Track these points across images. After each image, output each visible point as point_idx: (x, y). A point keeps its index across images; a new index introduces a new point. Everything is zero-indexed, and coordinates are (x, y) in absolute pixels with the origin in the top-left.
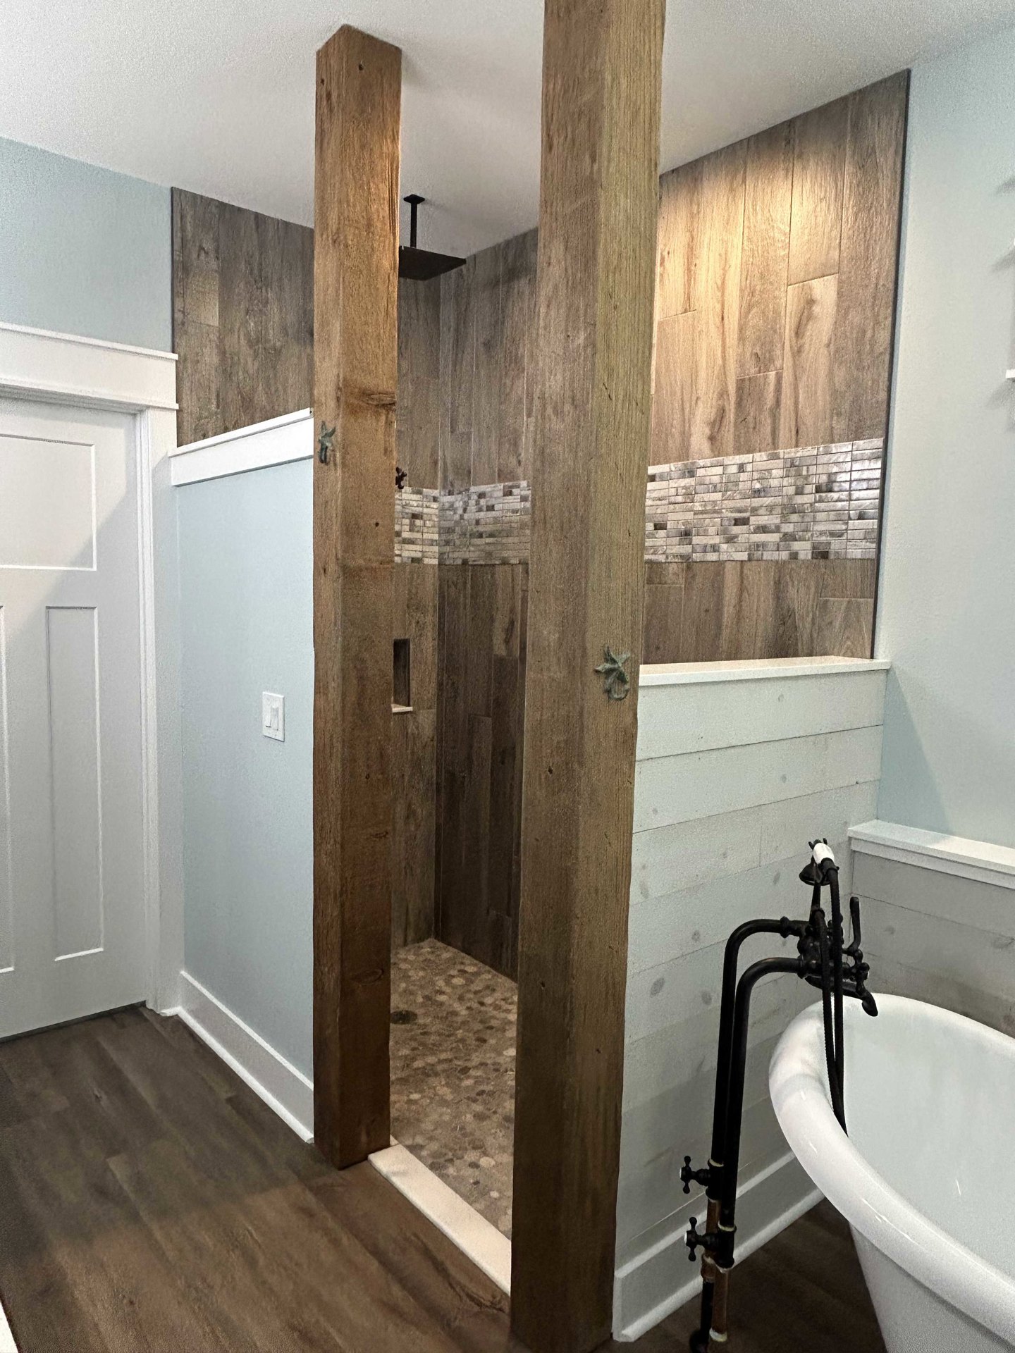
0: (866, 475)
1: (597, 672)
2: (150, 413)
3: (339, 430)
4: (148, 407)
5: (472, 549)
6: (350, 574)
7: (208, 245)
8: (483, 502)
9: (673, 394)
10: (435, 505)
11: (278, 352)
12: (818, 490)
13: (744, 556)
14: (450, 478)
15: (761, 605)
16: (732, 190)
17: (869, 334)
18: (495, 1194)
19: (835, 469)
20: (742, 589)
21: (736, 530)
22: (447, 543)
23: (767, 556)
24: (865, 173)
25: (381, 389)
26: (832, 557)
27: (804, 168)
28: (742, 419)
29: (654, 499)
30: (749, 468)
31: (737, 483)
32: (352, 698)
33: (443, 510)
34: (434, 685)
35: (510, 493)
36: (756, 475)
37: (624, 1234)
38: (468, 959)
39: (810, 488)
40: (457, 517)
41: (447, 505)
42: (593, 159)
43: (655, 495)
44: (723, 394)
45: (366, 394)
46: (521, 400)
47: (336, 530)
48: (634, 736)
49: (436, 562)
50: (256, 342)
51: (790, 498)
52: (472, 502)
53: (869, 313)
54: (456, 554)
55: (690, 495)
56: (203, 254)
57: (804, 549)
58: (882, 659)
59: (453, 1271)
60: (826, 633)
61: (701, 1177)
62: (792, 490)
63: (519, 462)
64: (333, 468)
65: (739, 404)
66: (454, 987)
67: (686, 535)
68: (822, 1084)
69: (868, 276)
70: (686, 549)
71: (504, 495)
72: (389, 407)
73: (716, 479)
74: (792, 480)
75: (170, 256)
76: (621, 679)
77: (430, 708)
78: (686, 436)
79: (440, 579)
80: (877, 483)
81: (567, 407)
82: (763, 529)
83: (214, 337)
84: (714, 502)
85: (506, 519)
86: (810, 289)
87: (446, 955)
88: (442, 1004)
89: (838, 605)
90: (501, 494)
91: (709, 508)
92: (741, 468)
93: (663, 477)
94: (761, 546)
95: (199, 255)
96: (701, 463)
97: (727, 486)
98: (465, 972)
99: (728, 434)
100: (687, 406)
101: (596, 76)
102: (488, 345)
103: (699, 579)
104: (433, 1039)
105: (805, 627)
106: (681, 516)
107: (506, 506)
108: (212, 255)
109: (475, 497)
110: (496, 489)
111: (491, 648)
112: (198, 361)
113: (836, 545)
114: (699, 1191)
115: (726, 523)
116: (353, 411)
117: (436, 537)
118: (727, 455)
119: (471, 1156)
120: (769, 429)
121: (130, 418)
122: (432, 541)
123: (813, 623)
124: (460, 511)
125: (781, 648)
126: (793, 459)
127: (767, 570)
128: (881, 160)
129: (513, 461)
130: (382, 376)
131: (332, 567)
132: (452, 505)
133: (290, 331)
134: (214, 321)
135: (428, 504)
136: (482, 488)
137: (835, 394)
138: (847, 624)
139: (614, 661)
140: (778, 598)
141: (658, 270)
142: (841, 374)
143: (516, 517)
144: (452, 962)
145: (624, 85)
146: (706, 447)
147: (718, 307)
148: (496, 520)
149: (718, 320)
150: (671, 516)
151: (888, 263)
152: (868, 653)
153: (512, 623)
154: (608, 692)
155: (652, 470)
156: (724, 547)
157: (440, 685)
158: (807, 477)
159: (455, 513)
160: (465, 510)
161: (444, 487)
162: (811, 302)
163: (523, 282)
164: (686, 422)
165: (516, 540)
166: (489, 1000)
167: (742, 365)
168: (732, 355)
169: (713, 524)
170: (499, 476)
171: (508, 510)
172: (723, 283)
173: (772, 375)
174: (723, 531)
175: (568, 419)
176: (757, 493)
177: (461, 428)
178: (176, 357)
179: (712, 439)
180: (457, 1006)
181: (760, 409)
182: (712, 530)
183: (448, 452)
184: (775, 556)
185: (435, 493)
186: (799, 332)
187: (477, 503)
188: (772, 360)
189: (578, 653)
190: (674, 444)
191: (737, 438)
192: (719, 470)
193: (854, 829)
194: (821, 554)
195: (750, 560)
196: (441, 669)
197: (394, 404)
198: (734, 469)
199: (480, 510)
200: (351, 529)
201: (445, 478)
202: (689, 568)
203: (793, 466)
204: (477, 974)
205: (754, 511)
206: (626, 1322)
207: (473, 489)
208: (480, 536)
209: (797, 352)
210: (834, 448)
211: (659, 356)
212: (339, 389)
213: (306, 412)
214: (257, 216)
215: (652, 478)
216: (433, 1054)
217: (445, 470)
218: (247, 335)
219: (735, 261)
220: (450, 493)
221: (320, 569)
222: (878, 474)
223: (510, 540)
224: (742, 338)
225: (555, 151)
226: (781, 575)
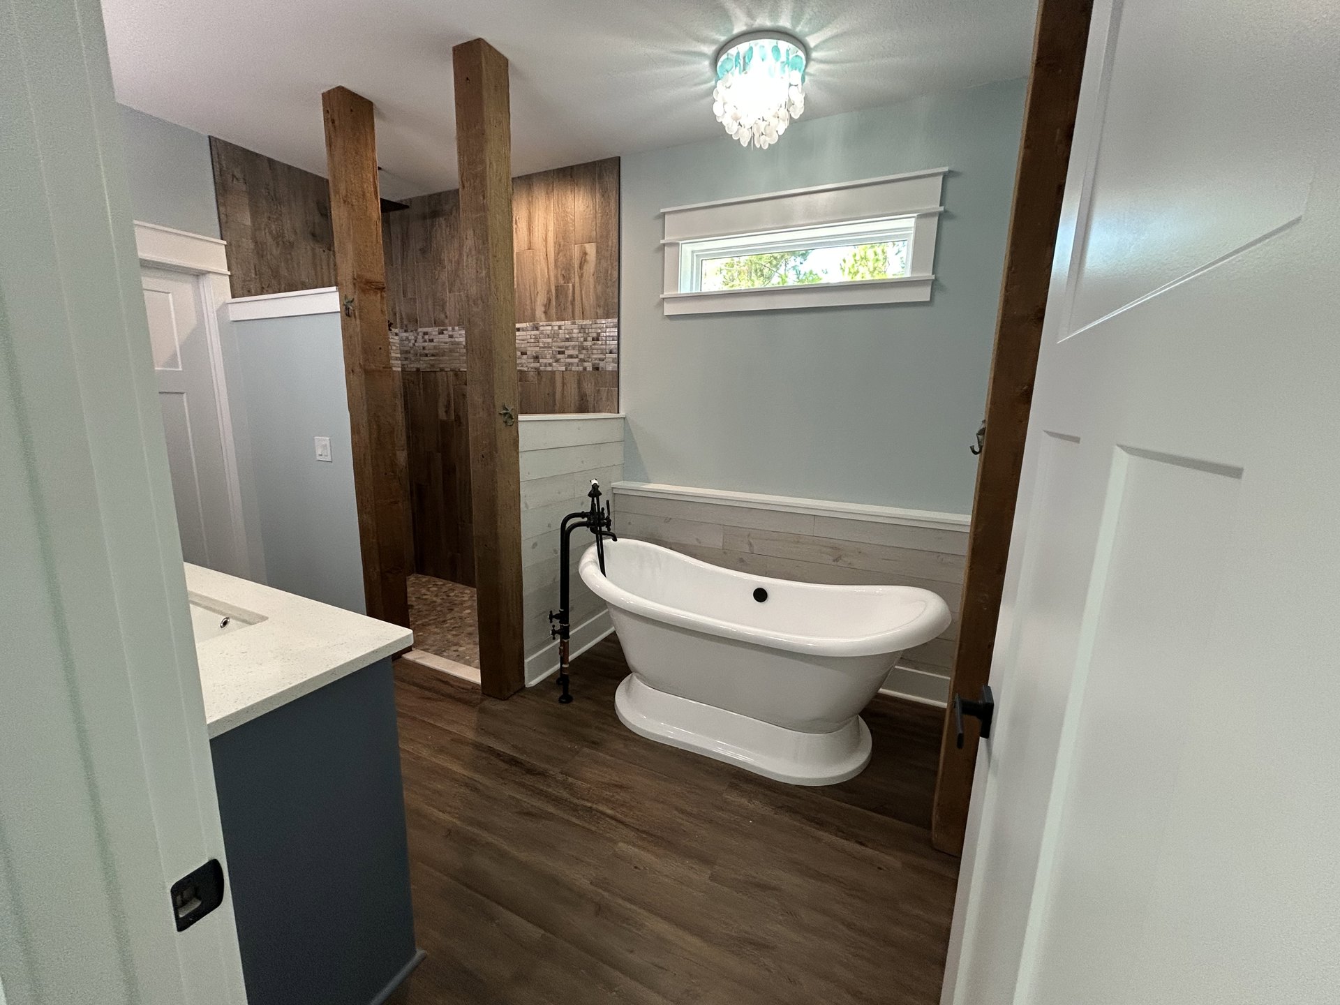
0: (612, 334)
1: (501, 414)
2: (211, 276)
3: (356, 299)
4: (209, 272)
5: (422, 362)
6: (368, 372)
7: (238, 175)
8: (426, 337)
9: (525, 289)
10: (396, 338)
11: (292, 245)
12: (593, 340)
13: (564, 369)
14: (405, 323)
15: (572, 389)
16: (547, 193)
17: (609, 272)
18: (468, 658)
19: (599, 331)
20: (564, 384)
21: (559, 356)
22: (406, 359)
23: (573, 369)
24: (605, 200)
25: (377, 280)
26: (600, 369)
27: (579, 190)
28: (558, 304)
29: (520, 340)
30: (563, 328)
31: (558, 334)
32: (375, 436)
33: (401, 340)
34: (404, 438)
35: (443, 333)
36: (566, 331)
37: (528, 644)
38: (437, 579)
39: (590, 339)
40: (411, 345)
41: (404, 338)
42: (484, 198)
43: (520, 338)
44: (549, 291)
45: (368, 282)
46: (445, 283)
47: (358, 350)
48: (518, 441)
49: (400, 369)
50: (278, 237)
51: (582, 343)
52: (420, 337)
53: (609, 263)
54: (412, 366)
55: (537, 339)
56: (235, 179)
57: (589, 366)
58: (622, 413)
59: (452, 682)
60: (599, 403)
61: (557, 617)
62: (582, 339)
63: (446, 317)
64: (353, 319)
65: (557, 297)
66: (432, 592)
67: (536, 358)
68: (596, 563)
69: (608, 246)
70: (538, 365)
71: (439, 334)
72: (382, 289)
73: (549, 332)
74: (582, 335)
75: (213, 180)
76: (511, 417)
77: (403, 450)
78: (533, 310)
79: (404, 379)
80: (616, 338)
81: (480, 302)
82: (571, 356)
83: (249, 232)
84: (548, 343)
85: (441, 347)
86: (585, 247)
87: (424, 580)
88: (426, 599)
89: (604, 390)
90: (437, 333)
91: (546, 345)
92: (560, 327)
93: (523, 330)
94: (570, 364)
95: (233, 181)
96: (541, 324)
97: (554, 335)
98: (437, 585)
99: (553, 311)
100: (533, 296)
101: (482, 162)
102: (423, 251)
103: (544, 380)
104: (425, 613)
105: (591, 399)
106: (532, 349)
107: (441, 340)
108: (242, 181)
109: (421, 334)
110: (434, 331)
111: (437, 415)
112: (239, 246)
113: (602, 364)
114: (558, 637)
115: (554, 352)
116: (364, 291)
117: (399, 355)
118: (552, 321)
119: (455, 648)
120: (571, 310)
121: (194, 278)
122: (397, 358)
123: (594, 400)
124: (413, 341)
125: (582, 409)
126: (581, 325)
127: (574, 375)
128: (610, 194)
129: (443, 316)
130: (377, 273)
131: (357, 369)
132: (407, 338)
133: (298, 231)
134: (248, 222)
136: (425, 330)
137: (598, 298)
138: (608, 399)
139: (507, 410)
140: (579, 388)
141: (515, 226)
142: (599, 288)
143: (447, 346)
144: (429, 582)
145: (495, 167)
146: (543, 316)
147: (544, 250)
148: (435, 347)
149: (545, 256)
150: (529, 349)
151: (616, 241)
152: (617, 411)
153: (449, 402)
154: (506, 422)
155: (518, 326)
156: (554, 364)
157: (408, 437)
158: (588, 334)
159: (410, 342)
160: (416, 341)
161: (402, 328)
162: (585, 254)
163: (442, 220)
164: (533, 302)
165: (447, 358)
166: (452, 594)
167: (556, 277)
168: (552, 274)
169: (549, 353)
170: (435, 323)
171: (441, 342)
172: (546, 238)
173: (571, 285)
174: (553, 357)
175: (480, 307)
176: (567, 340)
177: (410, 295)
178: (225, 243)
179: (545, 312)
180: (435, 599)
181: (566, 301)
182: (548, 356)
183: (403, 308)
184: (577, 369)
185: (396, 331)
186: (581, 267)
187: (423, 337)
188: (570, 279)
189: (492, 406)
190: (528, 313)
191: (557, 314)
192: (550, 328)
193: (614, 484)
194: (596, 368)
195: (566, 370)
196: (407, 429)
197: (384, 288)
198: (556, 328)
199: (425, 341)
200: (367, 350)
201: (402, 322)
202: (539, 374)
203: (582, 329)
204: (444, 585)
205: (567, 348)
206: (530, 680)
207: (420, 330)
208: (426, 355)
209: (581, 276)
210: (598, 321)
211: (517, 270)
212: (354, 279)
213: (334, 288)
214: (270, 161)
215: (518, 330)
216: (426, 618)
217: (401, 319)
218: (270, 233)
219: (551, 228)
220: (406, 331)
221: (350, 371)
222: (616, 334)
223: (445, 358)
224: (556, 266)
225: (466, 188)
226: (580, 377)
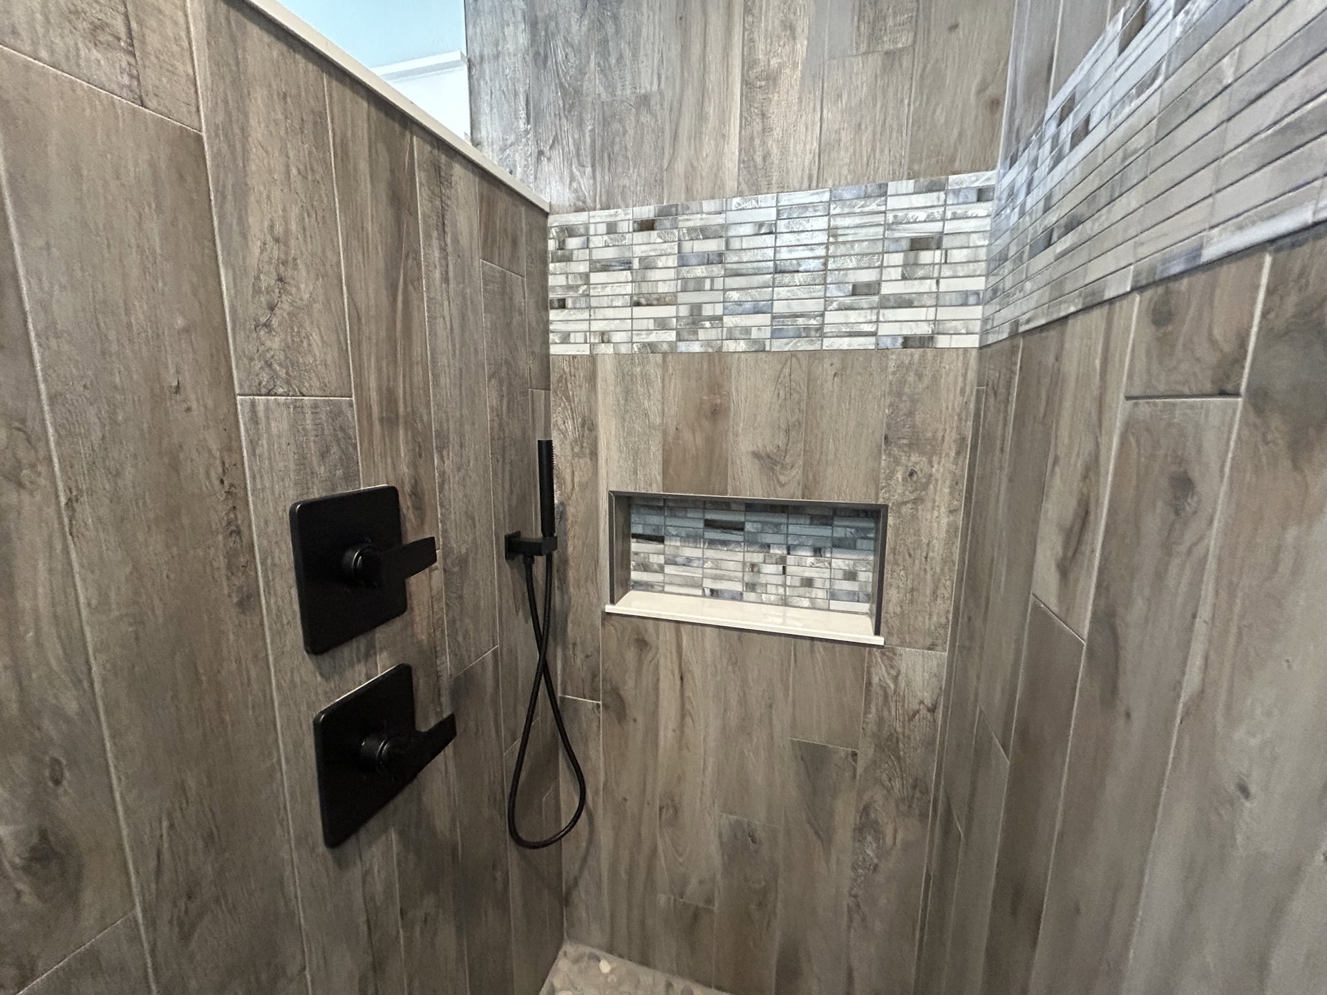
10: (981, 210)
49: (972, 342)
79: (982, 378)
117: (978, 284)
135: (960, 210)
185: (985, 179)
